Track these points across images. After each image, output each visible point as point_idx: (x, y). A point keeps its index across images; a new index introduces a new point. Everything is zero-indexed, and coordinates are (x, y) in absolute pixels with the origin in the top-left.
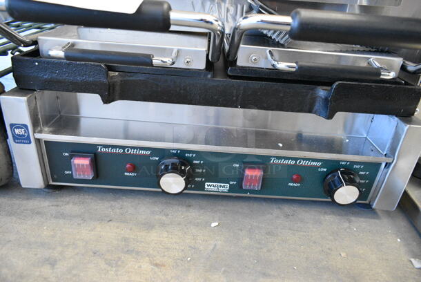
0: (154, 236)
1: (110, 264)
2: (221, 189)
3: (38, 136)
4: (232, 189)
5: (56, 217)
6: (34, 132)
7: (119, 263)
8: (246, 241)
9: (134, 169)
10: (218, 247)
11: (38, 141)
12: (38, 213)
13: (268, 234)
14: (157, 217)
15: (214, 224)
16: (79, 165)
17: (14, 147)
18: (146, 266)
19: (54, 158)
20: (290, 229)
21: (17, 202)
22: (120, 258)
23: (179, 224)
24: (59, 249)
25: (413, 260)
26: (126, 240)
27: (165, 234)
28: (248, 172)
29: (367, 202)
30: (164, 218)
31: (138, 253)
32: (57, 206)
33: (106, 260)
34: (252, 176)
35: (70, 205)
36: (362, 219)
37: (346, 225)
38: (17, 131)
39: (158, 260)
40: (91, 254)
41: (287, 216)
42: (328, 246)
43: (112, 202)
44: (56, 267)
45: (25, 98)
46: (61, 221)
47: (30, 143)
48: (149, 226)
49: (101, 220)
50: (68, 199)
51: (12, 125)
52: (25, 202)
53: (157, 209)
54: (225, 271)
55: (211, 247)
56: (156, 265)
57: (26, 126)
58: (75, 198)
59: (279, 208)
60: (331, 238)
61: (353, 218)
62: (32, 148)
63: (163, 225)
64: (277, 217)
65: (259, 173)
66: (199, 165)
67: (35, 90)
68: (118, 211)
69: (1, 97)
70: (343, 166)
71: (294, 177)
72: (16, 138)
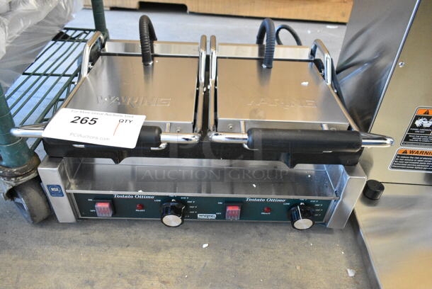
0: (161, 257)
1: (131, 283)
2: (210, 218)
3: (68, 191)
4: (218, 217)
5: (88, 245)
6: (66, 189)
7: (138, 282)
8: (228, 259)
9: (142, 207)
10: (207, 265)
11: (69, 195)
12: (75, 241)
13: (245, 252)
14: (162, 241)
15: (205, 246)
16: (101, 209)
17: (52, 199)
18: (156, 283)
19: (84, 208)
20: (262, 247)
21: (57, 232)
22: (137, 278)
23: (179, 246)
24: (94, 272)
25: (349, 270)
26: (141, 262)
27: (169, 256)
28: (229, 209)
29: (324, 222)
30: (167, 241)
31: (150, 273)
32: (87, 234)
33: (128, 279)
34: (232, 211)
35: (96, 233)
36: (319, 235)
37: (306, 240)
38: (53, 189)
39: (165, 278)
40: (117, 275)
41: (261, 235)
42: (288, 261)
43: (128, 228)
44: (94, 287)
45: (57, 169)
46: (93, 248)
47: (63, 196)
48: (157, 249)
49: (121, 246)
50: (94, 227)
51: (48, 186)
52: (62, 232)
53: (162, 233)
54: (211, 285)
55: (202, 266)
56: (164, 282)
57: (59, 186)
58: (99, 226)
59: (256, 227)
60: (291, 253)
61: (312, 234)
62: (65, 200)
63: (167, 248)
64: (253, 236)
65: (237, 209)
66: (192, 204)
67: (62, 158)
68: (133, 236)
69: (39, 169)
70: (302, 201)
71: (266, 209)
72: (52, 193)
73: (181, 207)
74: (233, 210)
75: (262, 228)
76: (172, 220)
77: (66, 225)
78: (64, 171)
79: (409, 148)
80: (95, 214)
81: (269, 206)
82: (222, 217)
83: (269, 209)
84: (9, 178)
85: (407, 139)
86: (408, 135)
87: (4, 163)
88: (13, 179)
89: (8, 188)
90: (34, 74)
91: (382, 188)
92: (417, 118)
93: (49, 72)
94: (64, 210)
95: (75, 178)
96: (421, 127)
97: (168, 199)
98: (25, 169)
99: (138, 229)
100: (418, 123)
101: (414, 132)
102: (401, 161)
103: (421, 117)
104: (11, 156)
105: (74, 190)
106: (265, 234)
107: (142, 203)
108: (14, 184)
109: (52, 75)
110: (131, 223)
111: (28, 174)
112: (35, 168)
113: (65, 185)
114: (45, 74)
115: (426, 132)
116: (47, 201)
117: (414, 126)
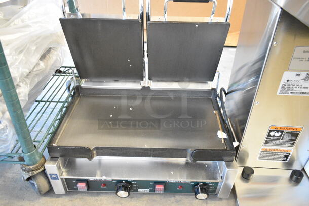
2: (146, 191)
3: (62, 177)
4: (151, 191)
6: (60, 176)
9: (105, 185)
11: (62, 179)
17: (52, 181)
19: (70, 186)
28: (157, 187)
29: (215, 194)
32: (72, 201)
38: (53, 176)
41: (177, 202)
43: (96, 198)
45: (55, 165)
47: (58, 179)
50: (76, 197)
51: (50, 174)
57: (56, 175)
58: (79, 196)
59: (175, 197)
62: (59, 182)
64: (173, 203)
65: (162, 187)
66: (135, 184)
67: (58, 157)
68: (99, 202)
69: (45, 165)
70: (201, 182)
71: (179, 187)
72: (52, 178)
73: (128, 186)
74: (160, 188)
75: (178, 197)
76: (123, 194)
77: (59, 196)
78: (60, 166)
79: (268, 147)
80: (77, 189)
81: (181, 185)
82: (153, 191)
83: (182, 187)
84: (28, 172)
85: (266, 143)
86: (266, 141)
87: (25, 163)
88: (31, 172)
89: (28, 177)
90: (41, 101)
91: (253, 172)
92: (271, 131)
93: (50, 100)
94: (59, 187)
95: (65, 168)
96: (274, 136)
97: (120, 181)
98: (38, 166)
99: (102, 198)
100: (272, 134)
101: (270, 139)
102: (265, 155)
103: (273, 131)
104: (30, 160)
105: (65, 176)
106: (180, 201)
107: (105, 183)
108: (31, 175)
109: (52, 102)
110: (98, 194)
111: (39, 169)
112: (43, 165)
113: (60, 173)
114: (47, 101)
115: (277, 139)
116: (49, 182)
117: (269, 135)
